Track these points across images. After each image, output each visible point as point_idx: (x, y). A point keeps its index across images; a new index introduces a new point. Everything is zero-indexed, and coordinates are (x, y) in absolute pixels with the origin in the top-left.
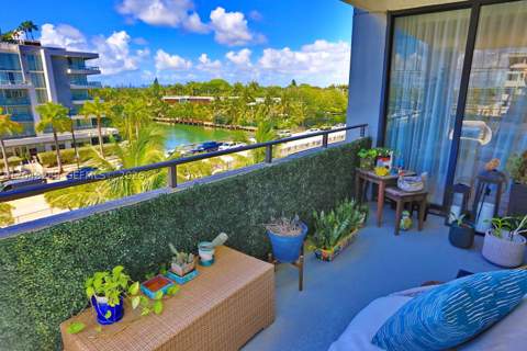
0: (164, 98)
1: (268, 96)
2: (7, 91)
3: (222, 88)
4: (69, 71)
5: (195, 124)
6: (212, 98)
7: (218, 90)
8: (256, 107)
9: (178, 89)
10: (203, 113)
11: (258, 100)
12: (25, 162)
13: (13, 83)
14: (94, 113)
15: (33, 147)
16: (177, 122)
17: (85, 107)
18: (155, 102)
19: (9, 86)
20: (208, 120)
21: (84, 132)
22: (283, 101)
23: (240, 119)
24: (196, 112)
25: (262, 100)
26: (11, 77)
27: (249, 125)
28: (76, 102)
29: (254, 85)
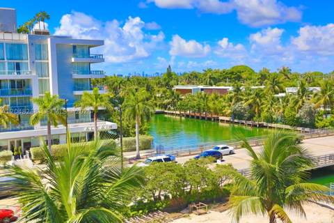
0: (176, 87)
1: (302, 85)
2: (13, 81)
3: (244, 75)
4: (73, 60)
5: (209, 119)
6: (231, 88)
7: (239, 78)
8: (286, 100)
9: (193, 78)
10: (219, 106)
11: (289, 90)
12: (17, 157)
13: (19, 73)
14: (91, 105)
15: (28, 141)
16: (187, 116)
17: (83, 98)
18: (164, 92)
19: (15, 76)
20: (224, 115)
21: (81, 125)
22: (324, 92)
23: (264, 114)
24: (211, 105)
25: (295, 90)
26: (18, 67)
27: (276, 122)
28: (77, 93)
29: (285, 72)
